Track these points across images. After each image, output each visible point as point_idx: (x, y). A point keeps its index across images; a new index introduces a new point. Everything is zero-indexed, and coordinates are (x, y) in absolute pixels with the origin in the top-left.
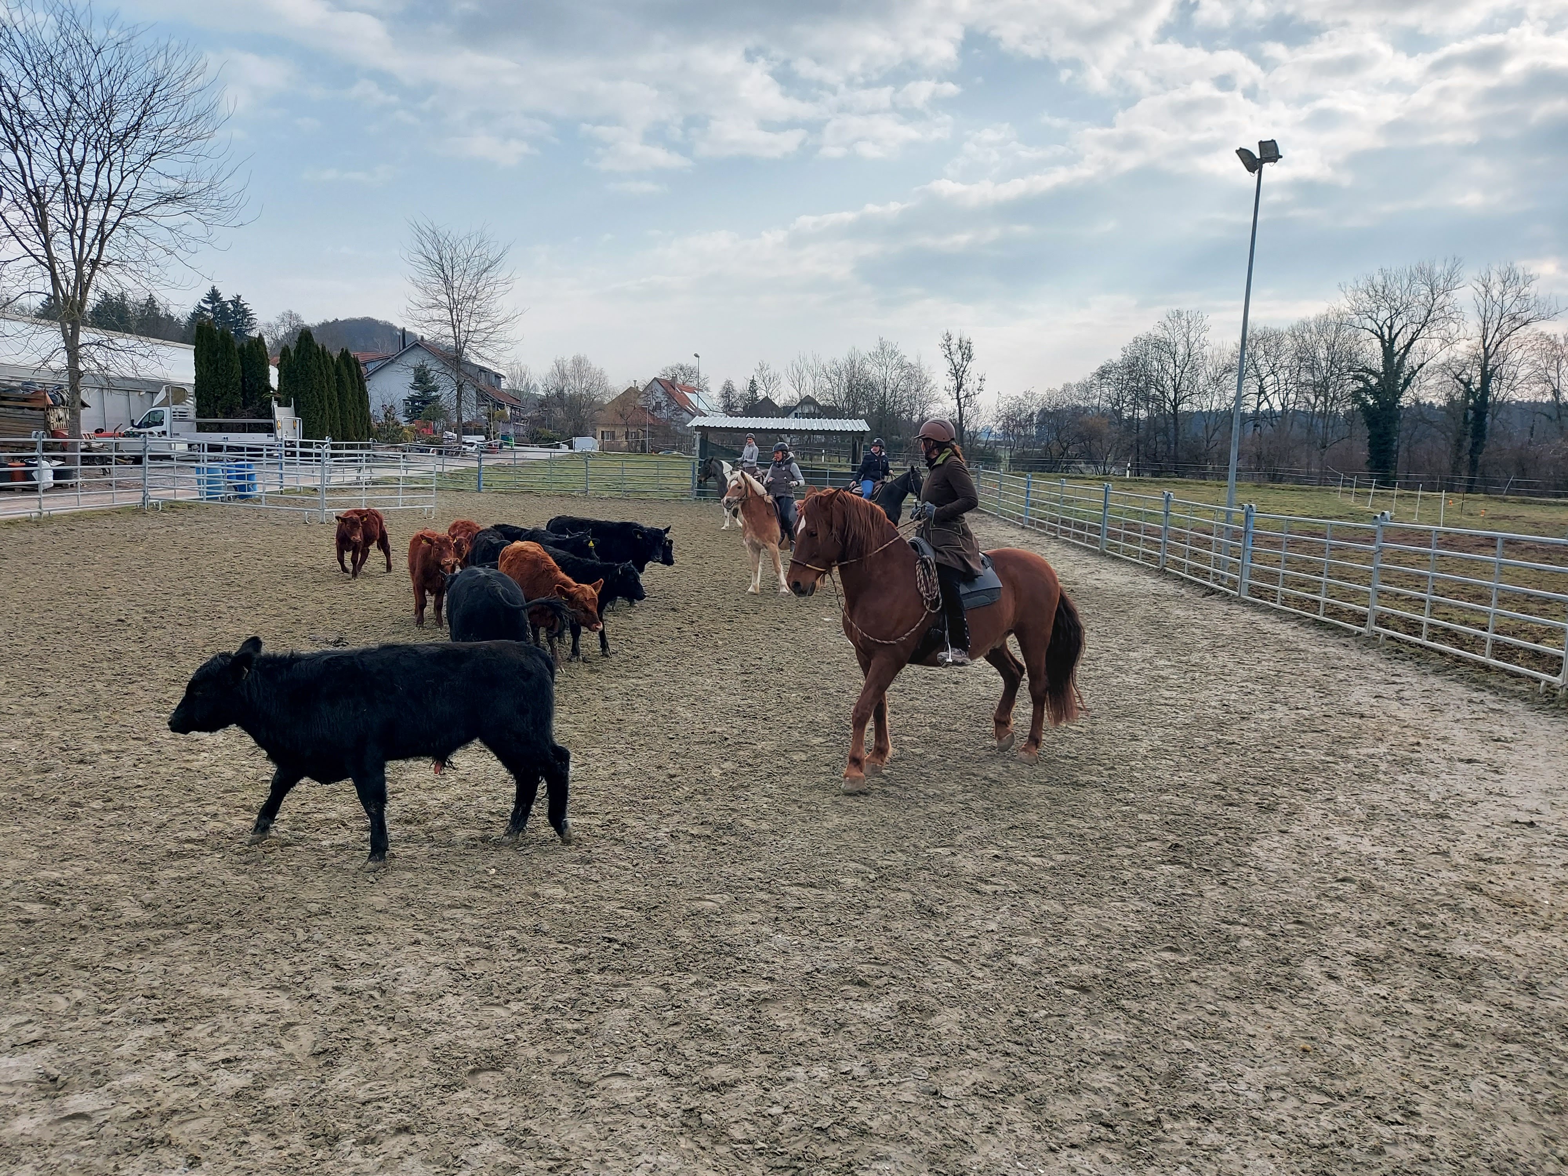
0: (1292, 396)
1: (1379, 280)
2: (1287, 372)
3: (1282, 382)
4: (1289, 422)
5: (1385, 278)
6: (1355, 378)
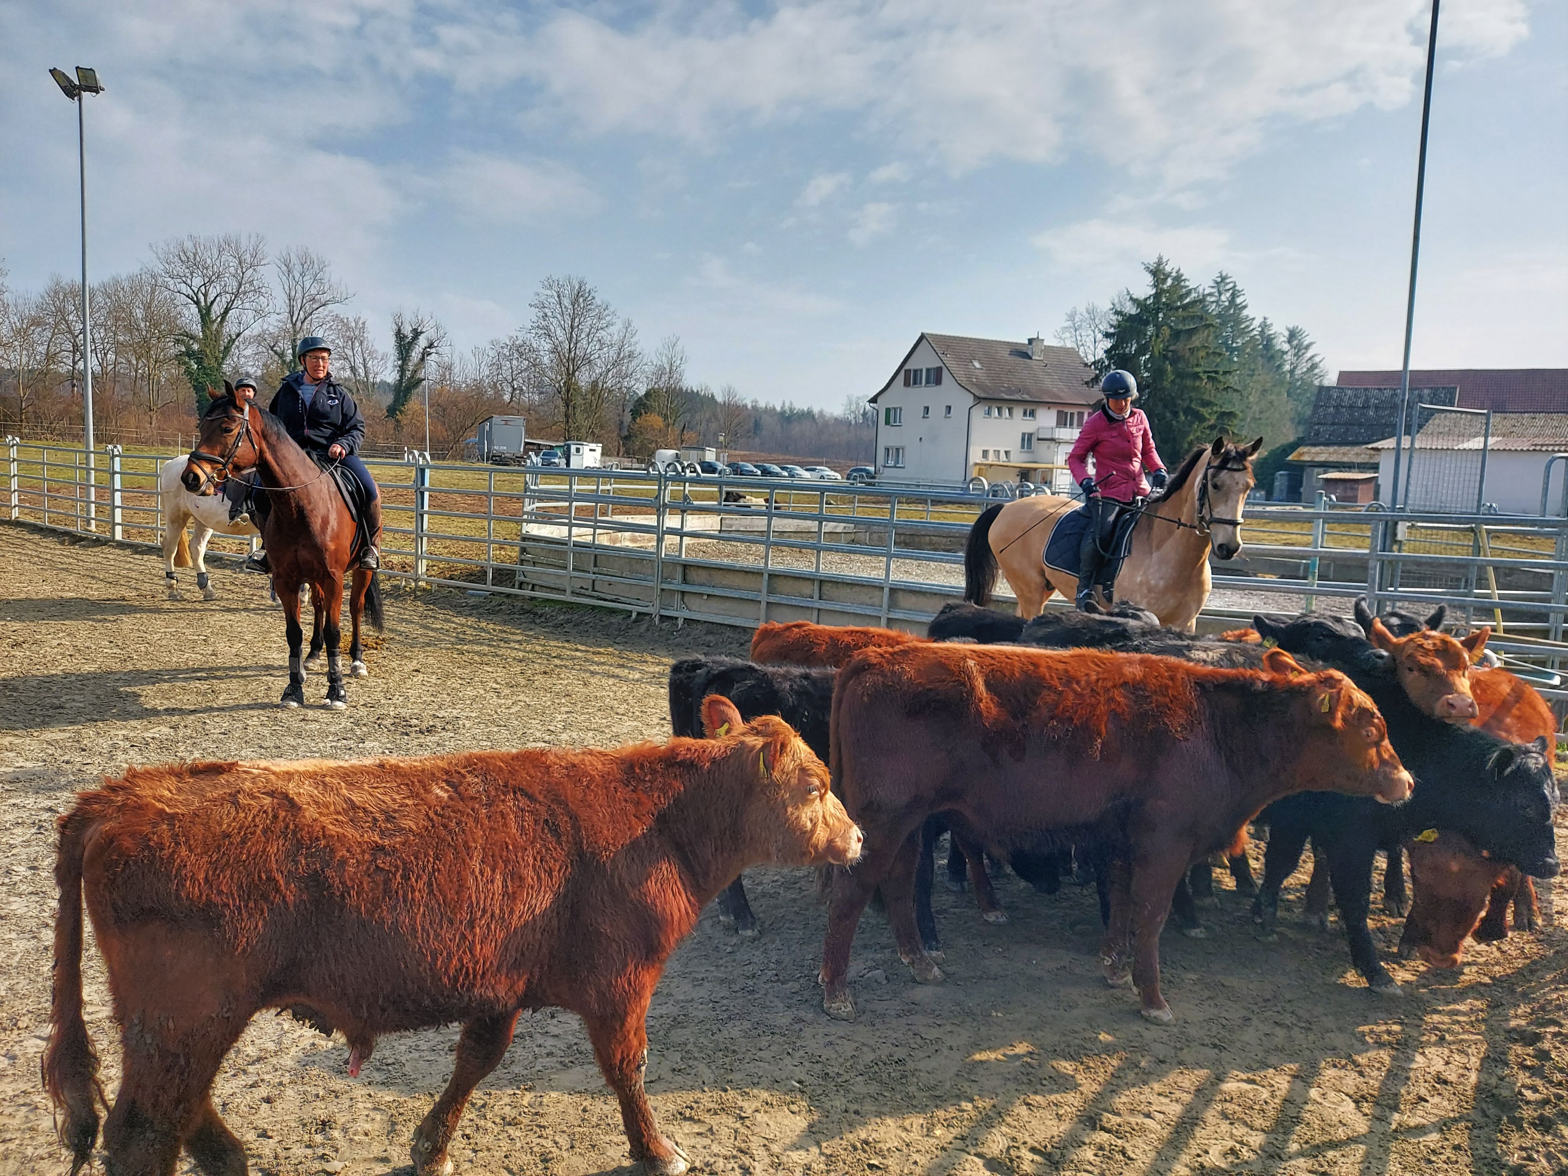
1: (189, 245)
2: (103, 330)
5: (195, 246)
6: (177, 341)
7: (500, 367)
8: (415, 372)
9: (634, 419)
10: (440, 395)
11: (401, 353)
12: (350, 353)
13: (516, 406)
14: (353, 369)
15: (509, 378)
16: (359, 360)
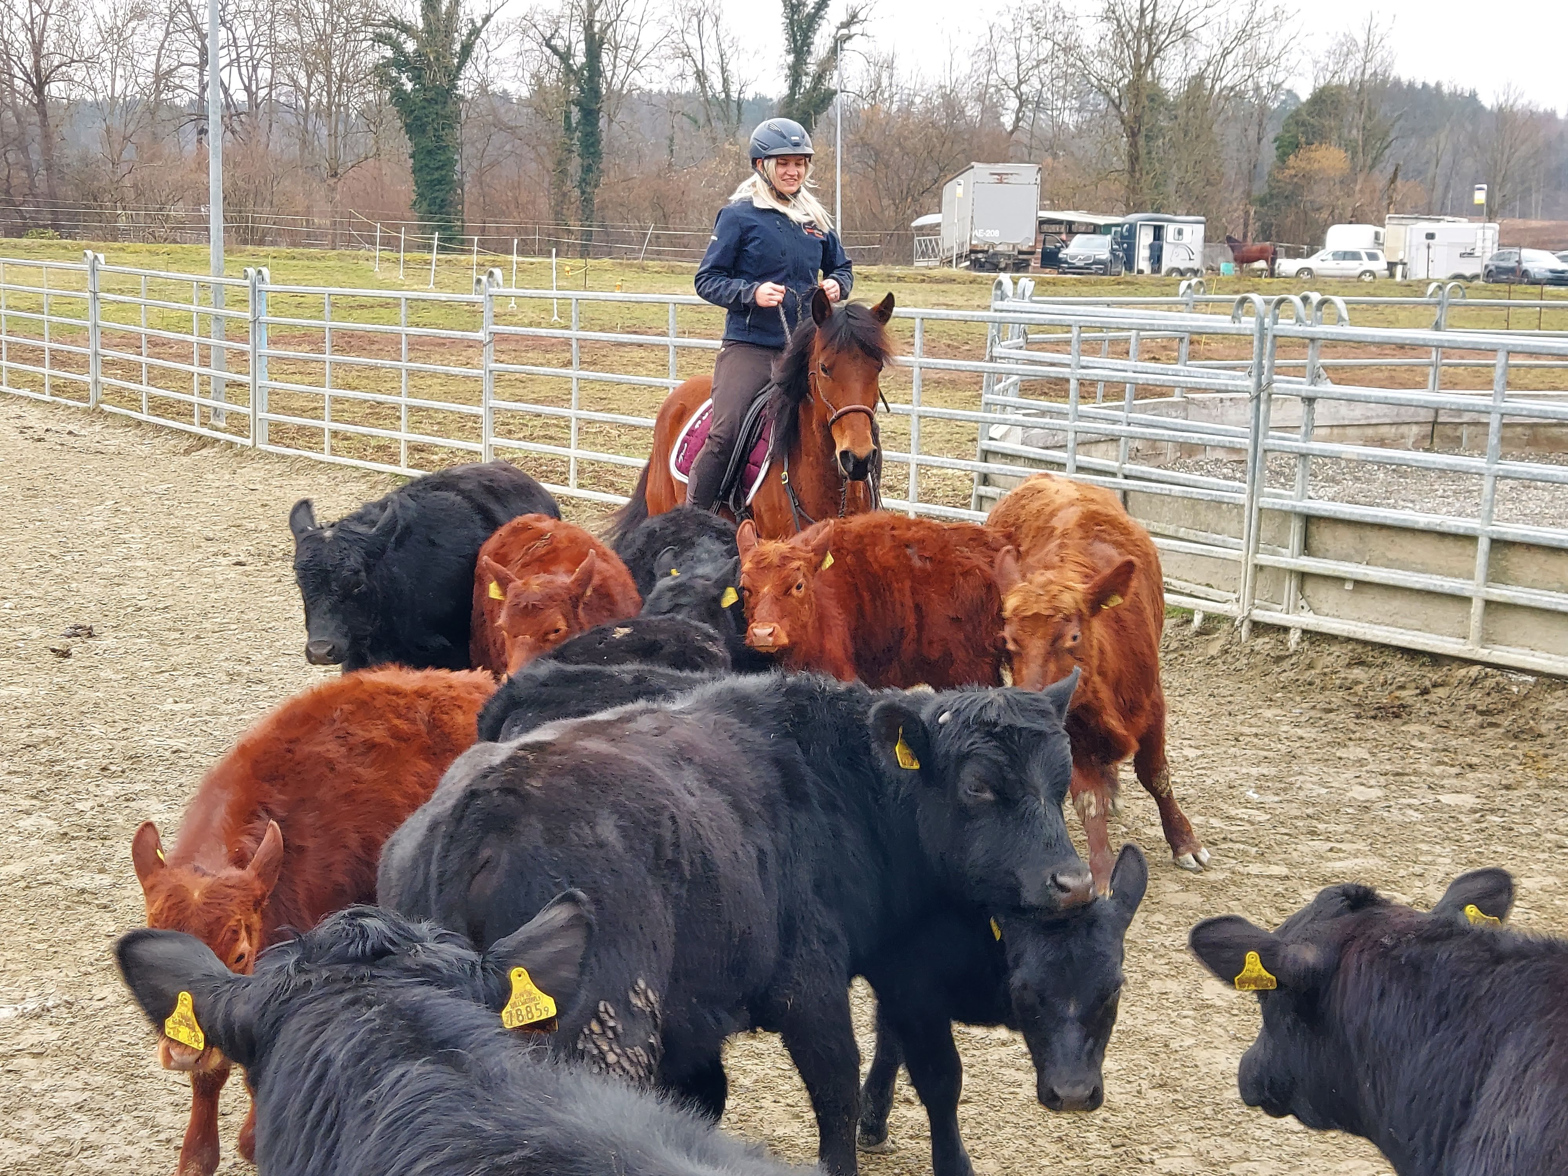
0: (264, 73)
2: (250, 22)
3: (242, 43)
4: (264, 125)
6: (377, 38)
7: (993, 59)
8: (819, 78)
9: (1283, 157)
10: (869, 123)
11: (793, 37)
12: (693, 41)
13: (1025, 140)
14: (701, 76)
15: (1013, 80)
16: (712, 56)
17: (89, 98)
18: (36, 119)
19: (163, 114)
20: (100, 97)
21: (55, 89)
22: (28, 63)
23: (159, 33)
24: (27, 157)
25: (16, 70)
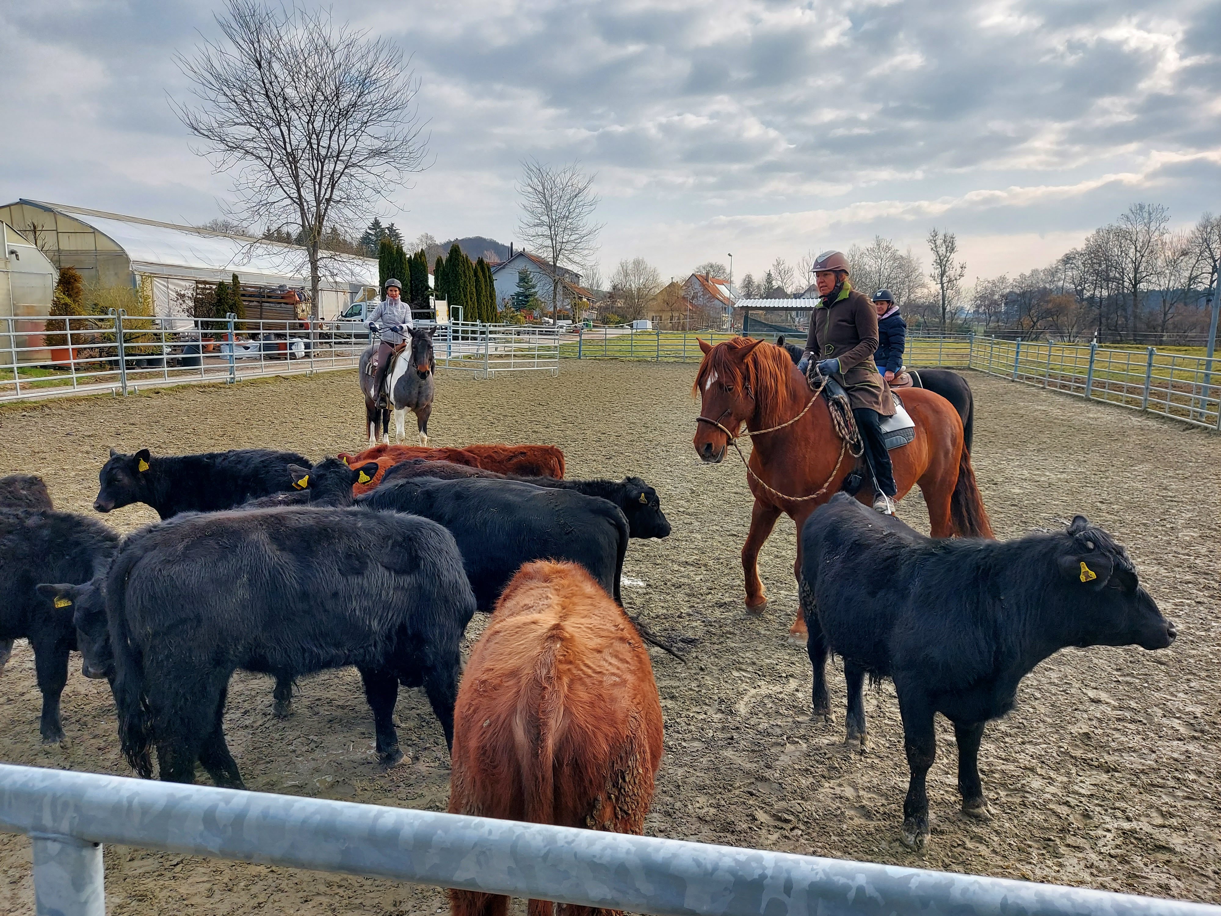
17: (1157, 289)
18: (1132, 297)
19: (1190, 294)
20: (1162, 289)
21: (1142, 286)
22: (1131, 276)
23: (1194, 262)
24: (1126, 312)
25: (1126, 279)
